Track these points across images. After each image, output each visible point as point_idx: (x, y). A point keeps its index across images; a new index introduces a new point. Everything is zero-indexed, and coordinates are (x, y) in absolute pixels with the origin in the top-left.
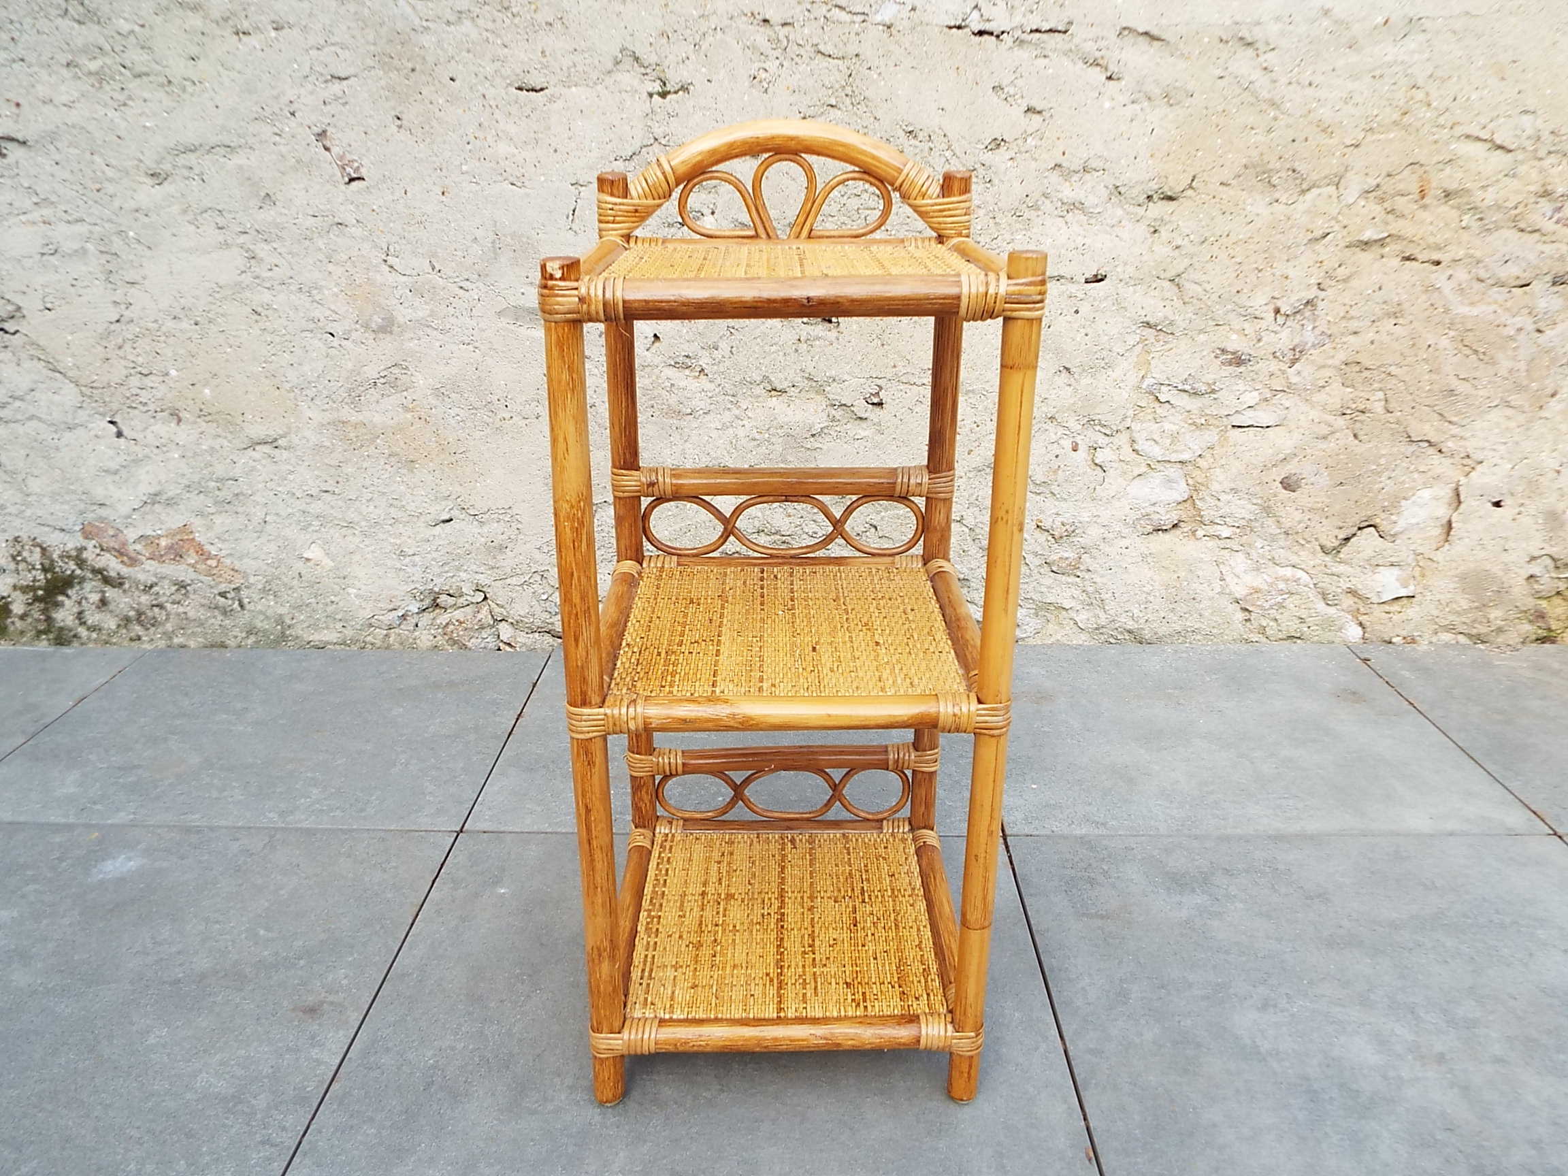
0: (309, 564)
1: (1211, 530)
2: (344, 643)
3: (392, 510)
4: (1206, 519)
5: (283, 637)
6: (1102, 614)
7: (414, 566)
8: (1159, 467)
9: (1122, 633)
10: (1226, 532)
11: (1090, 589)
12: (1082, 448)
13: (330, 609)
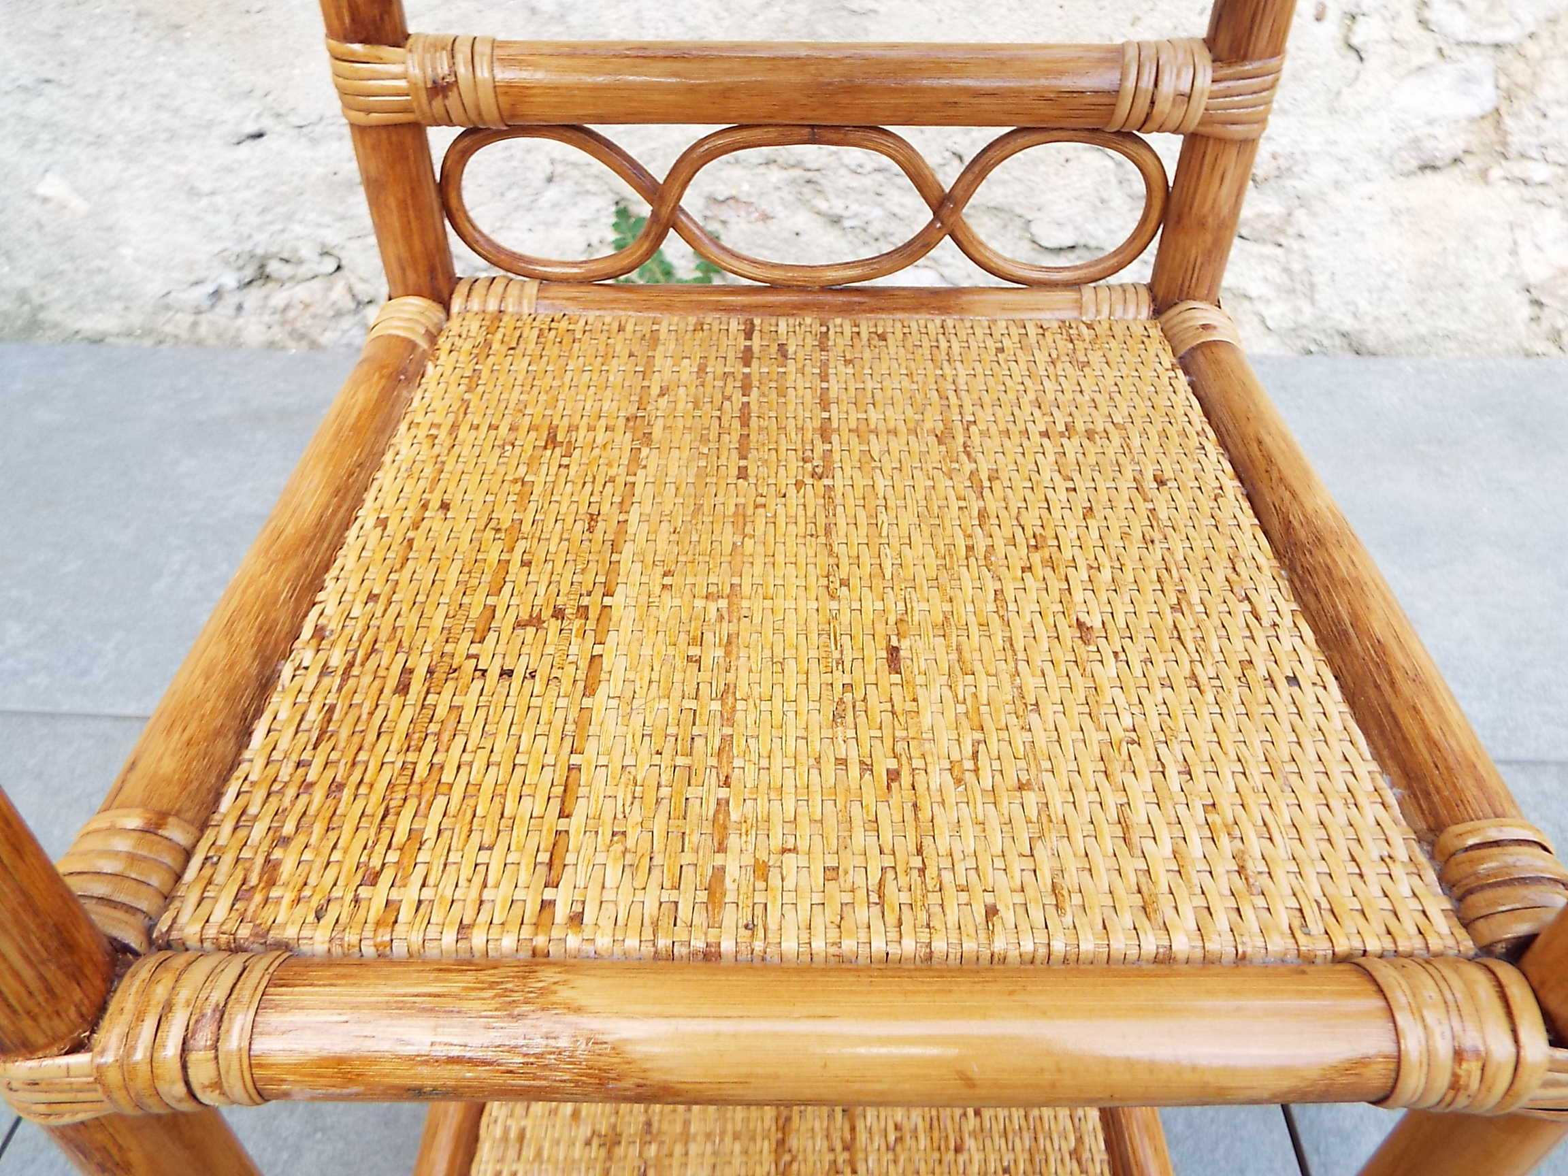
0: (50, 206)
1: (1517, 168)
2: (129, 334)
3: (164, 116)
4: (1513, 151)
5: (33, 325)
6: (1307, 309)
7: (217, 211)
8: (1456, 53)
9: (1331, 337)
10: (1539, 172)
11: (1296, 267)
12: (1333, 14)
13: (99, 280)
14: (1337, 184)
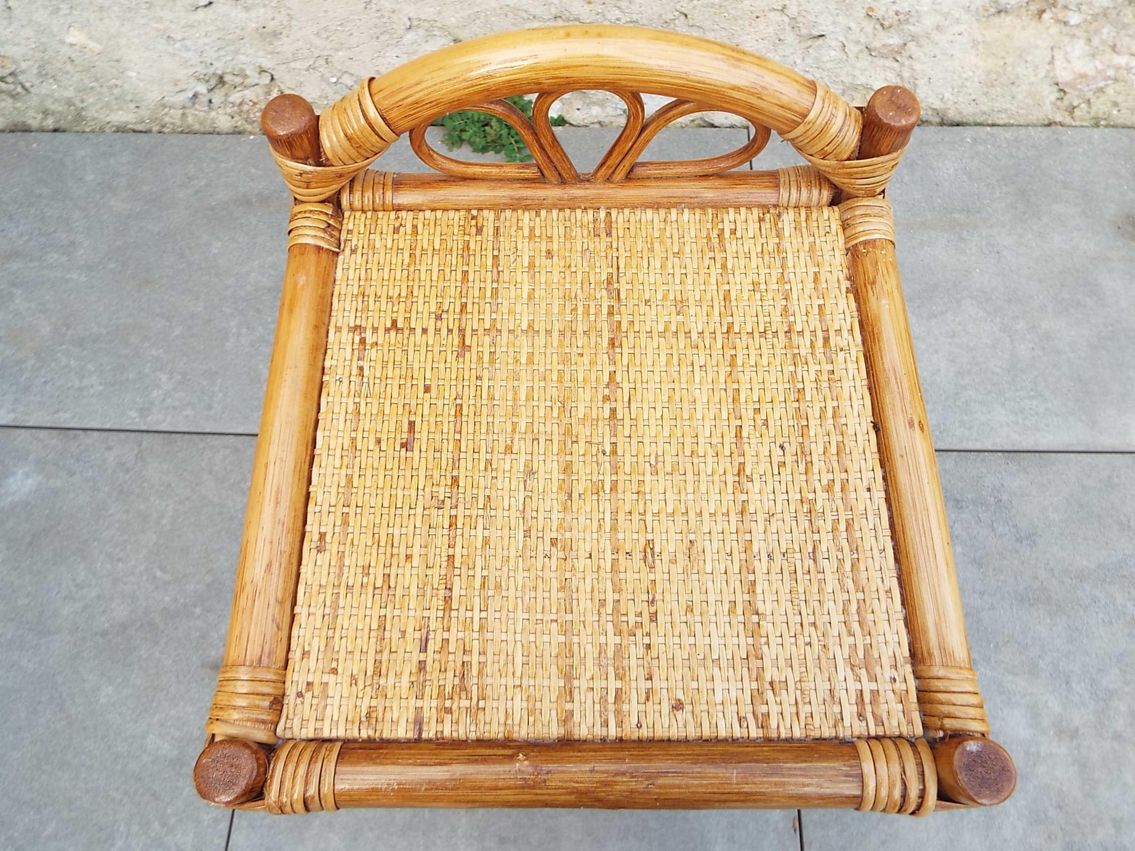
0: (76, 48)
1: (1061, 14)
10: (1075, 18)
14: (938, 28)
